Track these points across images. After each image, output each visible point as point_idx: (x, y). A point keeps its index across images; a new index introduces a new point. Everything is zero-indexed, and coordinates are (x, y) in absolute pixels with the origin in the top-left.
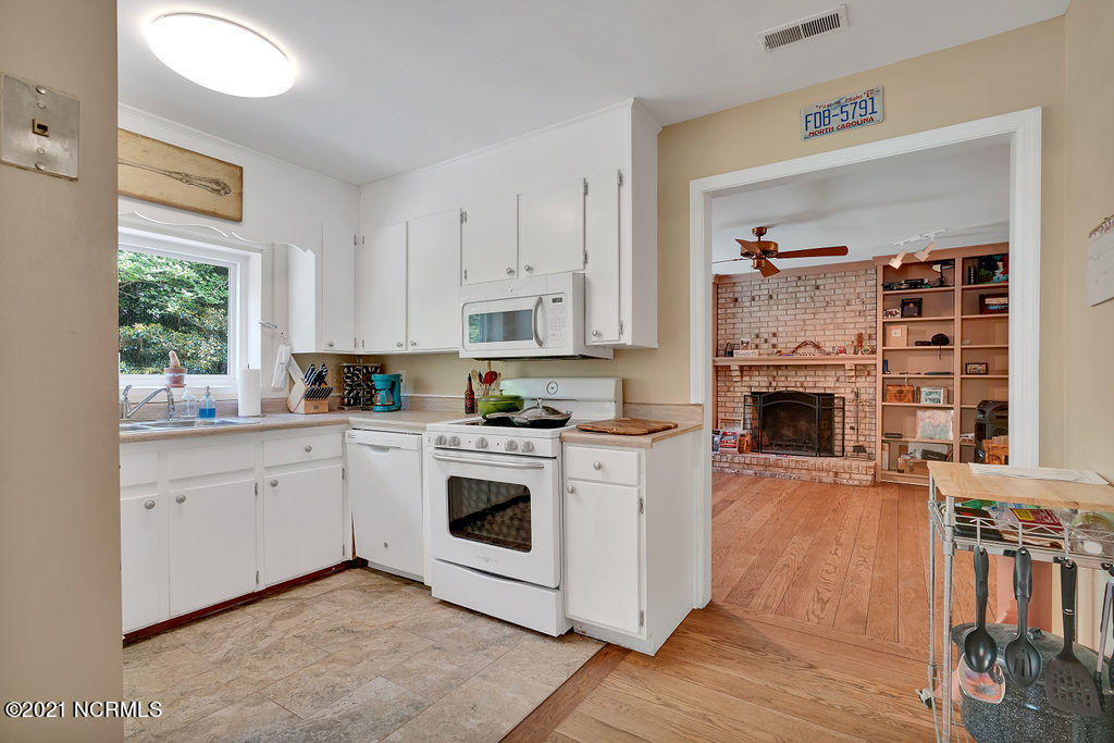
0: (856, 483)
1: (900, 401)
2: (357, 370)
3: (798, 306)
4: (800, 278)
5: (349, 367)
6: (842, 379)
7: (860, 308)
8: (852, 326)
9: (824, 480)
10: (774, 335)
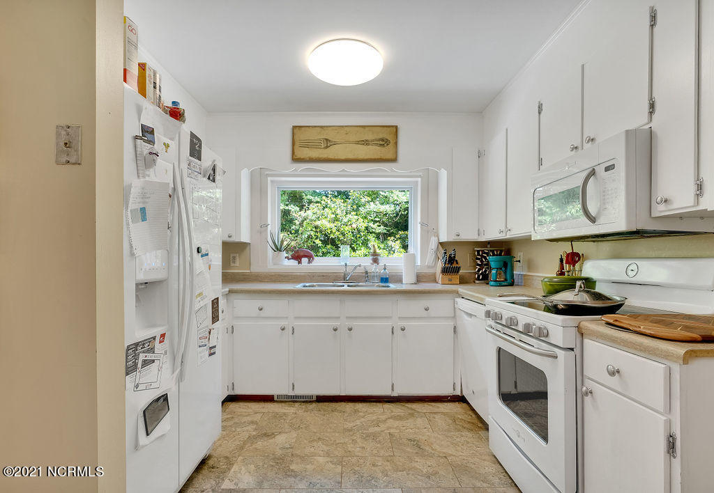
2: (485, 253)
5: (478, 251)
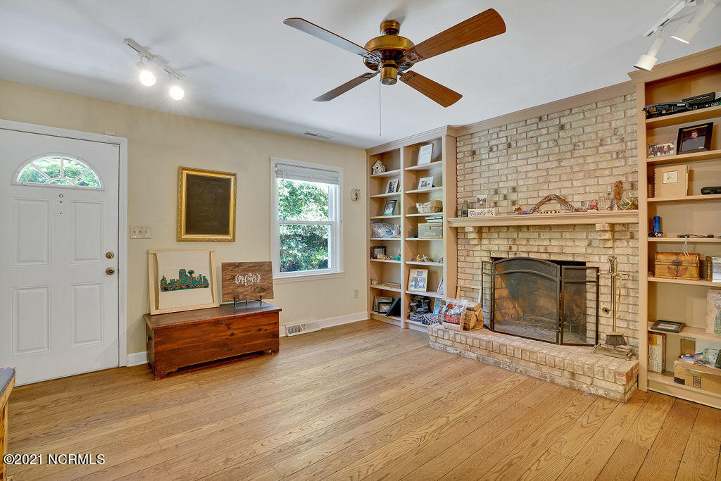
0: (601, 392)
1: (677, 275)
3: (540, 153)
4: (540, 119)
6: (596, 243)
7: (618, 147)
8: (607, 172)
9: (558, 381)
10: (514, 190)
